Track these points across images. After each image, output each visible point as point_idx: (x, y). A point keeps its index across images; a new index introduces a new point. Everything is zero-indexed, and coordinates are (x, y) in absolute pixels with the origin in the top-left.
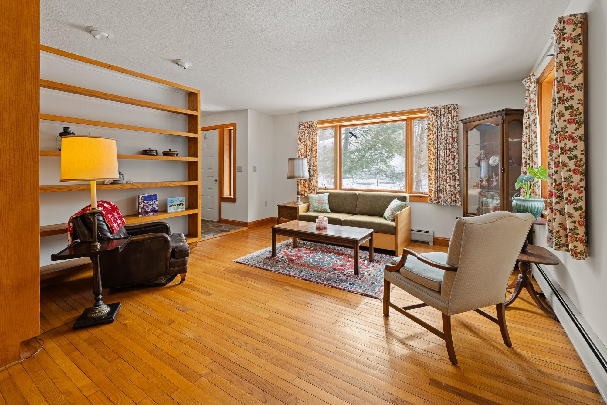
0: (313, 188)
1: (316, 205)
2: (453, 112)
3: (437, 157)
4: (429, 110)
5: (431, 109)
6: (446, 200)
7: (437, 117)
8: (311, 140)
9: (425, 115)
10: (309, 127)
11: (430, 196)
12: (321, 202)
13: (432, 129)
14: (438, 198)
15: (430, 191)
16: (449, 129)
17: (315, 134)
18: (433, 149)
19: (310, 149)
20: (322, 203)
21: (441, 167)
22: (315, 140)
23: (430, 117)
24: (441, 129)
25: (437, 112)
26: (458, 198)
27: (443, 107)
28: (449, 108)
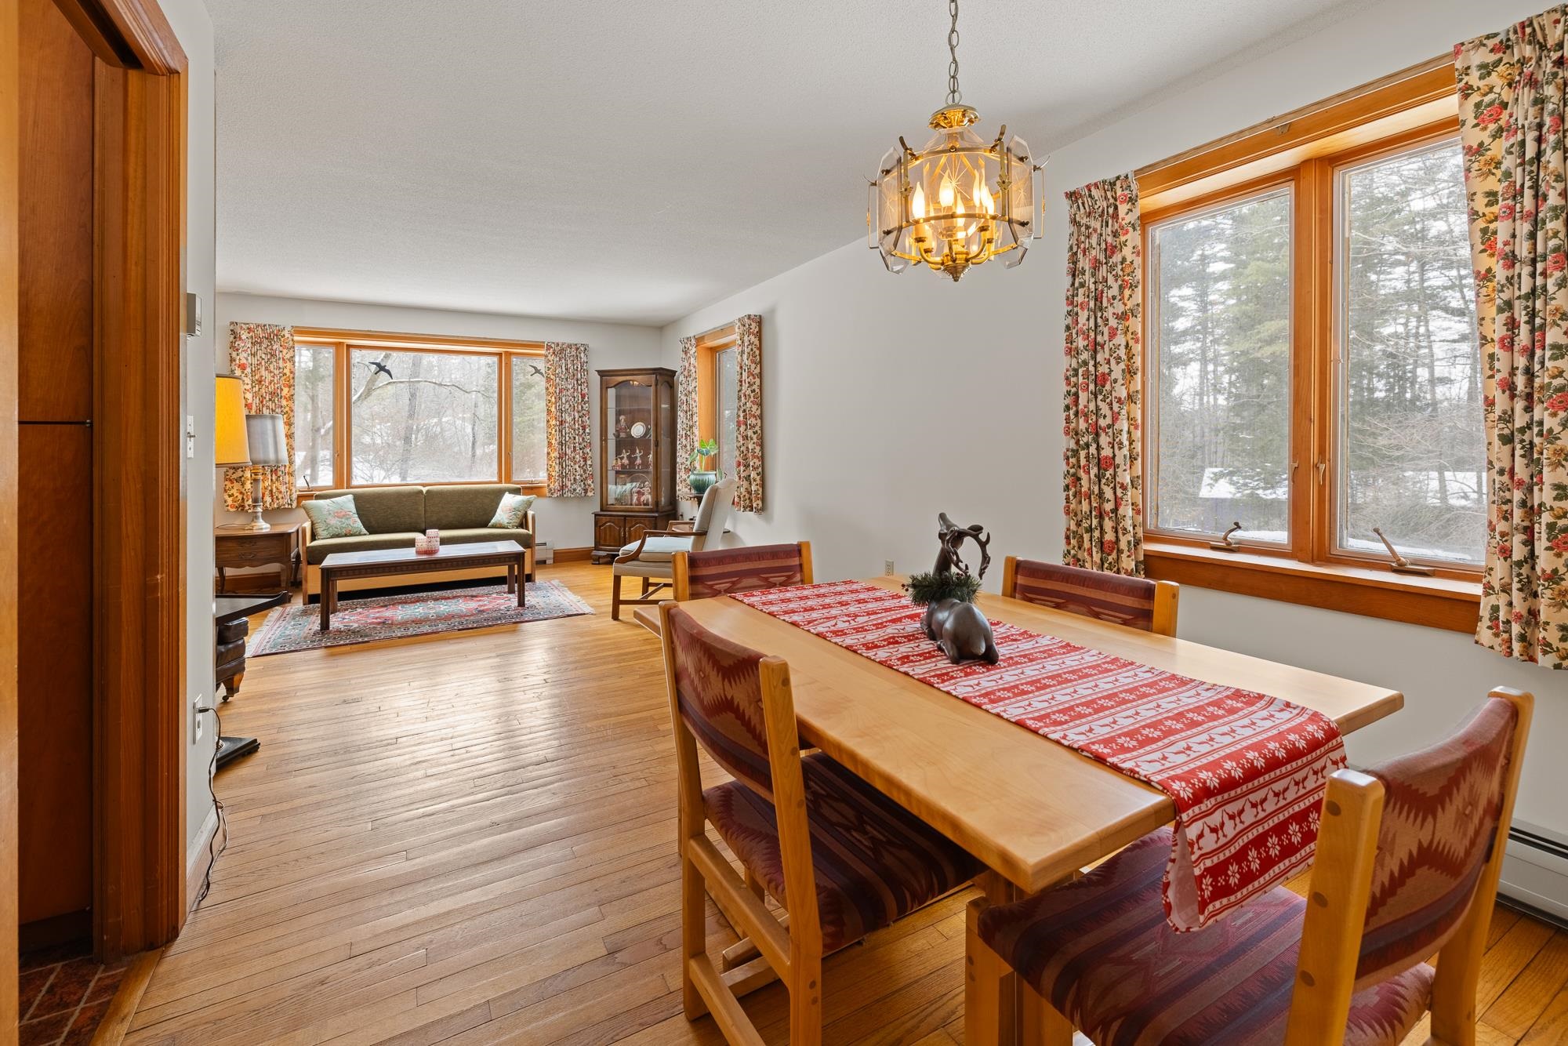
0: (283, 489)
1: (334, 522)
2: (582, 355)
3: (562, 423)
4: (549, 347)
5: (553, 346)
6: (575, 490)
7: (560, 359)
8: (277, 372)
9: (543, 352)
10: (268, 337)
11: (549, 486)
12: (342, 515)
13: (552, 377)
14: (563, 487)
15: (550, 477)
16: (577, 380)
17: (288, 356)
18: (553, 409)
19: (273, 394)
20: (346, 516)
21: (567, 439)
22: (287, 371)
23: (549, 357)
24: (567, 379)
25: (560, 351)
26: (589, 485)
27: (570, 346)
28: (577, 349)
